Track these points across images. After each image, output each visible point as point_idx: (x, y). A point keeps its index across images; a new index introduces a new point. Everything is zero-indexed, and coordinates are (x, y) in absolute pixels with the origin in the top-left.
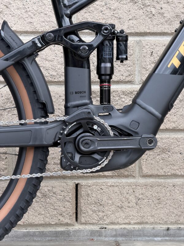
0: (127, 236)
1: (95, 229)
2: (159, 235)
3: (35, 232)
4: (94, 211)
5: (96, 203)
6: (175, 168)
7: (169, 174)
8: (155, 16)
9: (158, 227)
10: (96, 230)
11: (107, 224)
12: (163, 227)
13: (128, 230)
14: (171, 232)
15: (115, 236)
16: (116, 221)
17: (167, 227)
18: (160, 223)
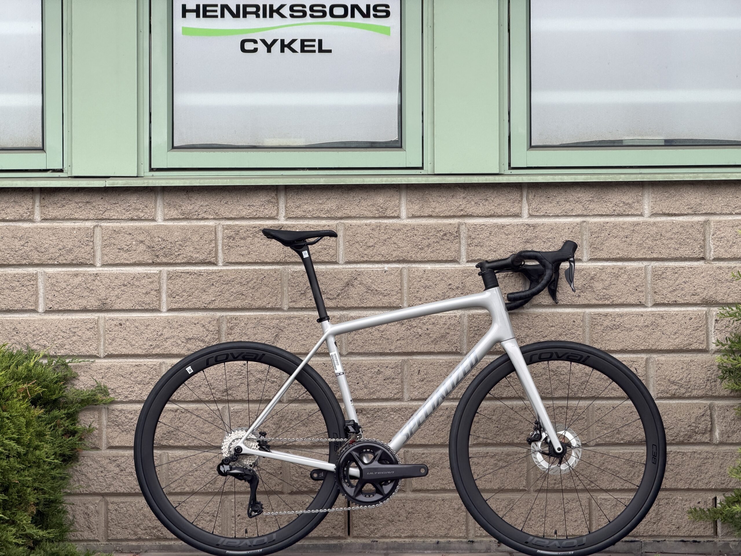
0: (398, 548)
1: (366, 542)
2: (430, 548)
3: (308, 545)
4: (366, 525)
5: (367, 517)
6: (444, 482)
7: (438, 488)
8: (422, 337)
9: (429, 540)
10: (368, 543)
11: (378, 538)
12: (433, 540)
13: (399, 543)
14: (441, 545)
15: (387, 549)
16: (387, 535)
17: (437, 540)
18: (430, 537)
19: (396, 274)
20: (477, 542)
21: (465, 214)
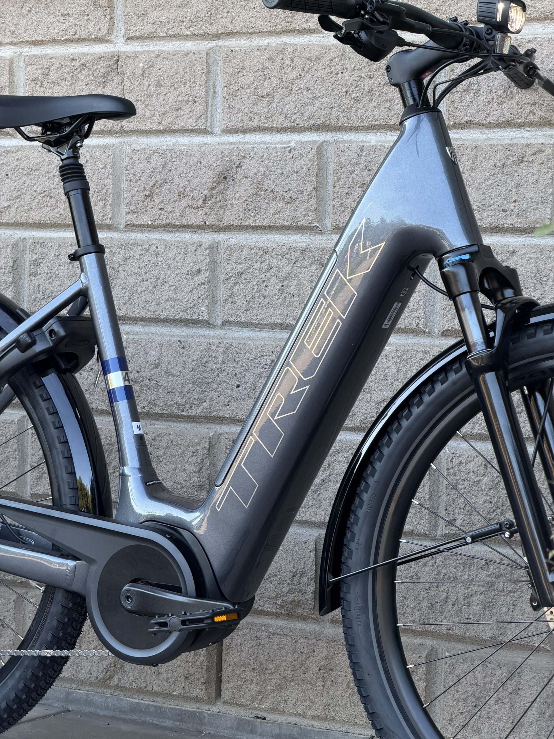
19: (310, 156)
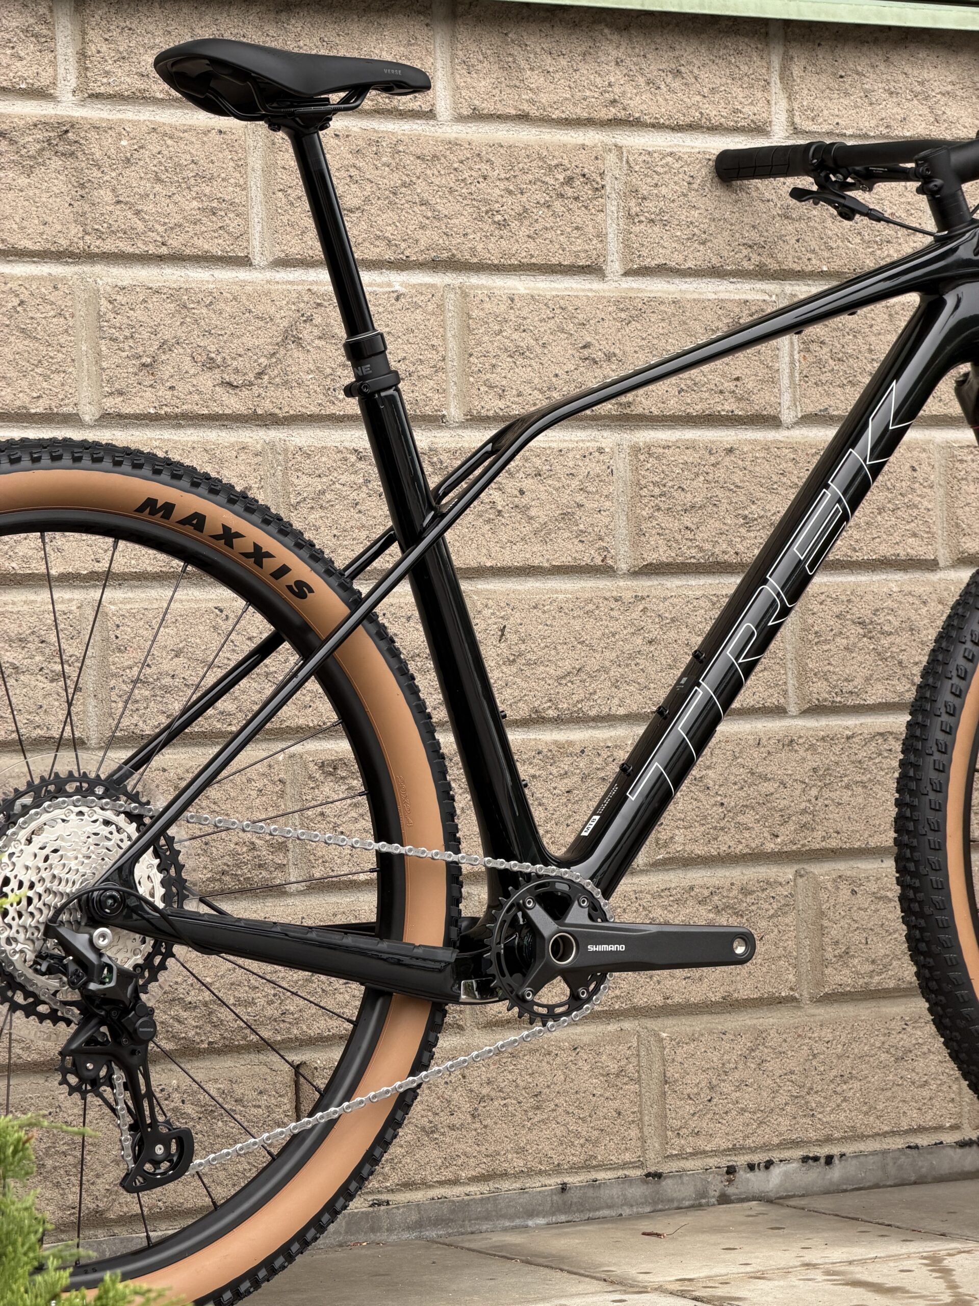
0: (452, 1221)
1: (356, 1208)
2: (541, 1208)
8: (503, 517)
9: (535, 1184)
10: (362, 1212)
11: (392, 1190)
12: (548, 1182)
13: (453, 1201)
14: (572, 1196)
15: (419, 1225)
16: (418, 1177)
17: (559, 1181)
18: (540, 1172)
20: (670, 1175)
21: (622, 115)
